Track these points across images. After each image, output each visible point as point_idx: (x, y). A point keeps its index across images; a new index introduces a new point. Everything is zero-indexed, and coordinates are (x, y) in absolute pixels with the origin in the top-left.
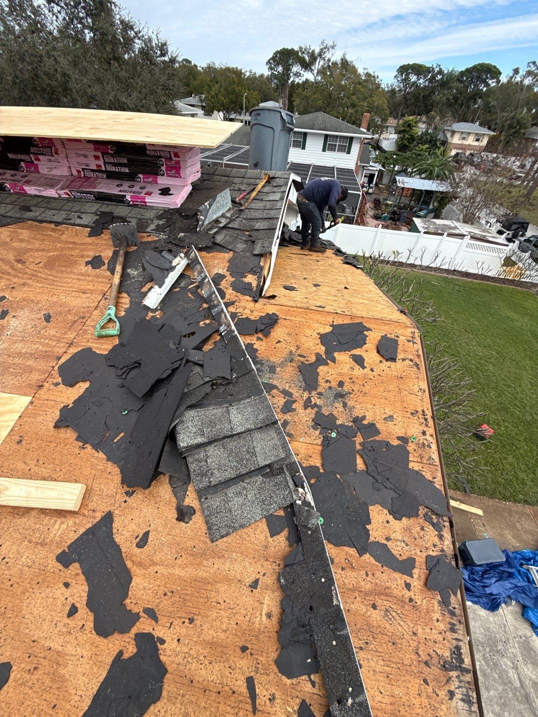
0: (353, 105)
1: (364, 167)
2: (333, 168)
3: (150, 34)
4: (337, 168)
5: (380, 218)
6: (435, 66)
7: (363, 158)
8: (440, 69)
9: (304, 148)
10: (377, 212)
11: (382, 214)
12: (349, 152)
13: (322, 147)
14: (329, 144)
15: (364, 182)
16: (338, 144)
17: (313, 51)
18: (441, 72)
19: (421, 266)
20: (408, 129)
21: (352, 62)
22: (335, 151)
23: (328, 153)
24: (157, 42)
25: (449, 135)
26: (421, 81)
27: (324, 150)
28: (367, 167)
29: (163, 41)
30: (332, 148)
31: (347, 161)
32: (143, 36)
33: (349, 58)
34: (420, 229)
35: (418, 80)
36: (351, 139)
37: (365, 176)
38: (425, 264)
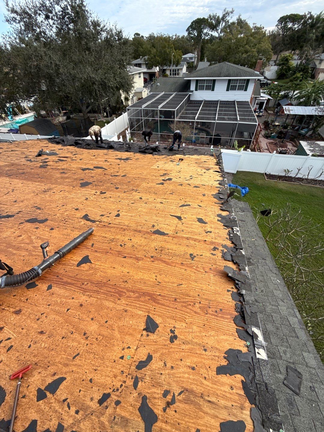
0: (246, 52)
1: (256, 98)
2: (234, 101)
3: (111, 27)
4: (237, 102)
5: (270, 137)
6: (307, 14)
7: (256, 92)
8: (311, 15)
9: (213, 90)
10: (267, 132)
11: (271, 134)
12: (246, 90)
13: (226, 88)
14: (231, 86)
15: (256, 109)
16: (238, 85)
17: (218, 17)
18: (311, 17)
19: (307, 179)
20: (286, 62)
21: (245, 20)
22: (235, 90)
23: (231, 92)
24: (115, 31)
25: (317, 63)
26: (296, 26)
27: (228, 90)
28: (258, 97)
29: (119, 30)
30: (234, 88)
31: (245, 96)
32: (106, 29)
33: (243, 18)
34: (308, 152)
35: (294, 25)
36: (248, 81)
37: (257, 104)
38: (310, 177)
